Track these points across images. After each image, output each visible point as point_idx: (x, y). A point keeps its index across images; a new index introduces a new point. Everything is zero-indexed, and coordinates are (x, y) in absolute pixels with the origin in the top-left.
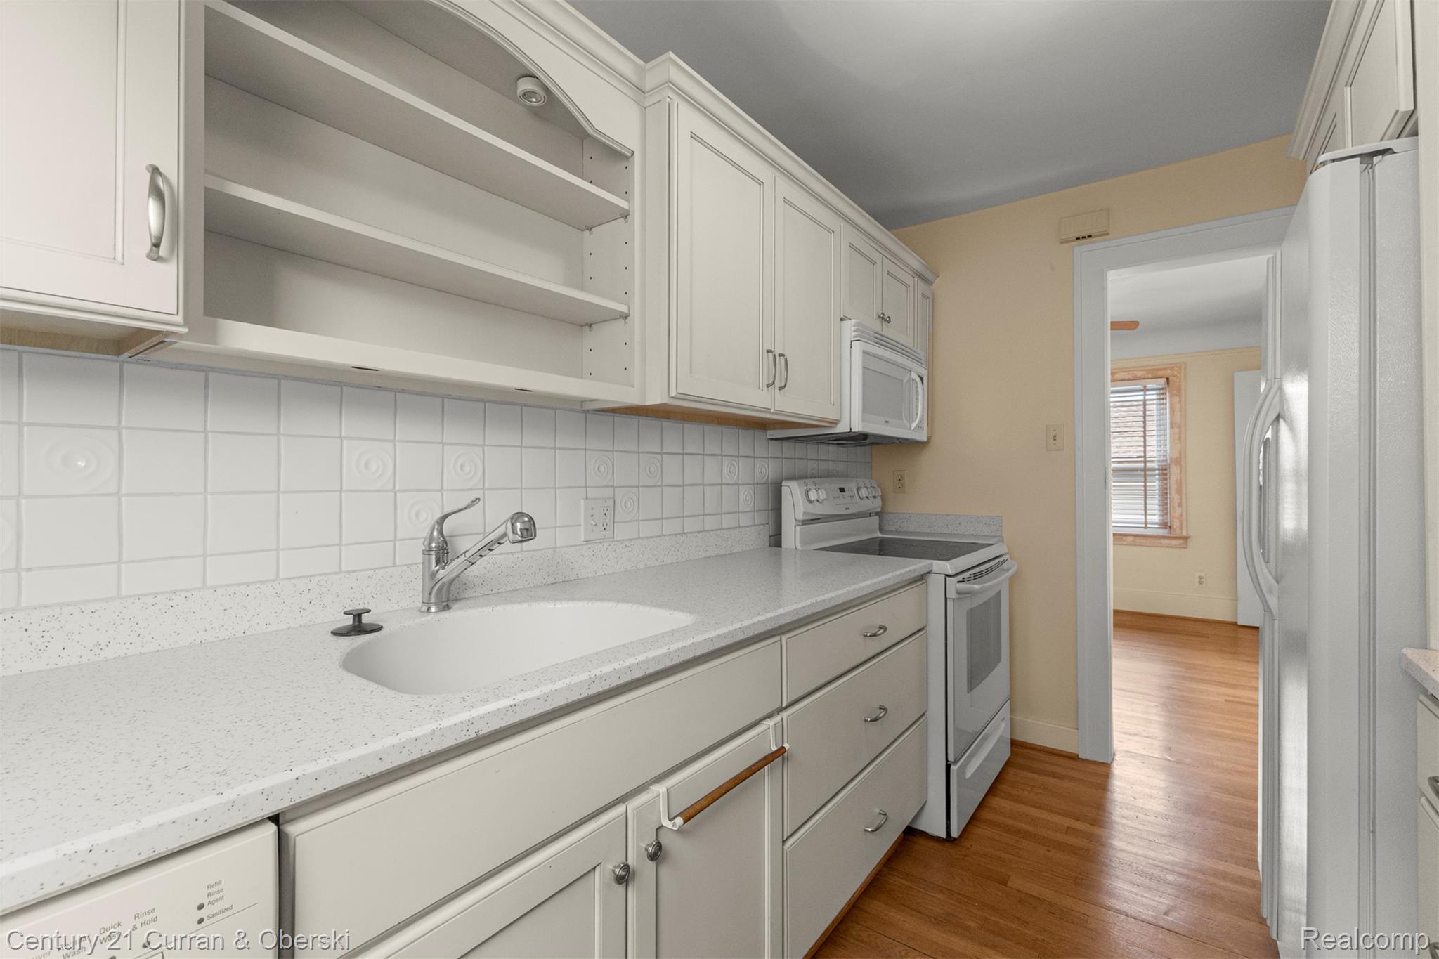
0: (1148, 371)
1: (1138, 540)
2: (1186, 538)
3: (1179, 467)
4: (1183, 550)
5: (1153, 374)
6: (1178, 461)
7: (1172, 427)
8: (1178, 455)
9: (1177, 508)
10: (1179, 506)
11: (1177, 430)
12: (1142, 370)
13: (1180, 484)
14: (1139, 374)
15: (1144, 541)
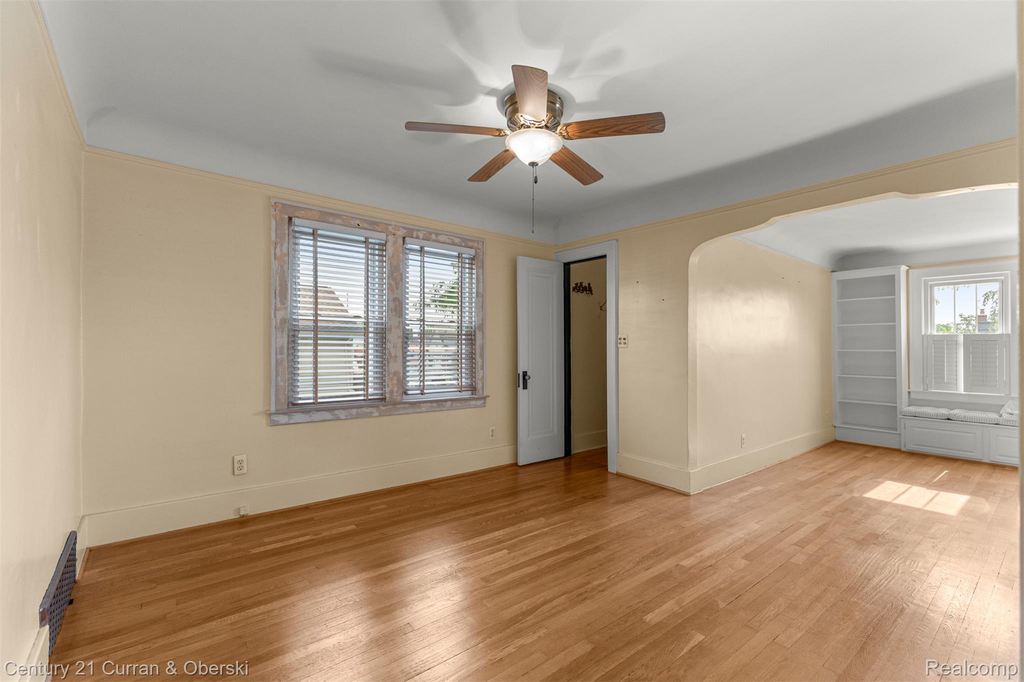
0: (463, 239)
1: (455, 404)
2: (484, 398)
3: (481, 333)
4: (483, 408)
5: (466, 242)
6: (481, 327)
7: (477, 296)
8: (481, 323)
9: (480, 371)
10: (481, 369)
11: (480, 299)
12: (458, 238)
13: (482, 348)
14: (457, 240)
15: (458, 404)
